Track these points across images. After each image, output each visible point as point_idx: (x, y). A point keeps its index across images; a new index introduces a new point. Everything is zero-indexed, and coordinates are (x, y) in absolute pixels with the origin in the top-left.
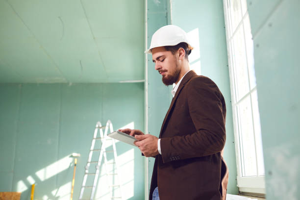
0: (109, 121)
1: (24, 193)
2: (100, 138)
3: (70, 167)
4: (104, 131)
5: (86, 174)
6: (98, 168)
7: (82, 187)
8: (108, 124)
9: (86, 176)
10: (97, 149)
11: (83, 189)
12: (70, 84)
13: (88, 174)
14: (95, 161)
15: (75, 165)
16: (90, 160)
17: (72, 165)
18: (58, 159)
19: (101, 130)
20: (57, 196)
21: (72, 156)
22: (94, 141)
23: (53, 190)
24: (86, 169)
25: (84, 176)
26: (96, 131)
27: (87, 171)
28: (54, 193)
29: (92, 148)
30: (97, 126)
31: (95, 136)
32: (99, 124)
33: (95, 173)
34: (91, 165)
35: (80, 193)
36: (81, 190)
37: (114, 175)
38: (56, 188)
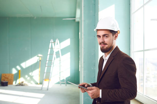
0: (57, 39)
1: (16, 74)
2: (53, 48)
3: (37, 62)
4: (55, 44)
5: (46, 66)
6: (52, 63)
7: (44, 73)
8: (56, 41)
9: (46, 68)
10: (52, 54)
11: (45, 74)
12: (35, 18)
13: (47, 66)
14: (51, 60)
15: (40, 61)
16: (48, 59)
17: (39, 60)
18: (31, 57)
19: (53, 44)
20: (32, 75)
21: (38, 56)
22: (49, 50)
23: (30, 72)
24: (46, 64)
25: (45, 67)
26: (50, 44)
27: (47, 65)
28: (30, 74)
29: (49, 53)
30: (51, 42)
31: (50, 47)
32: (52, 41)
33: (51, 66)
34: (48, 62)
35: (44, 76)
36: (44, 75)
37: (60, 66)
38: (31, 72)
